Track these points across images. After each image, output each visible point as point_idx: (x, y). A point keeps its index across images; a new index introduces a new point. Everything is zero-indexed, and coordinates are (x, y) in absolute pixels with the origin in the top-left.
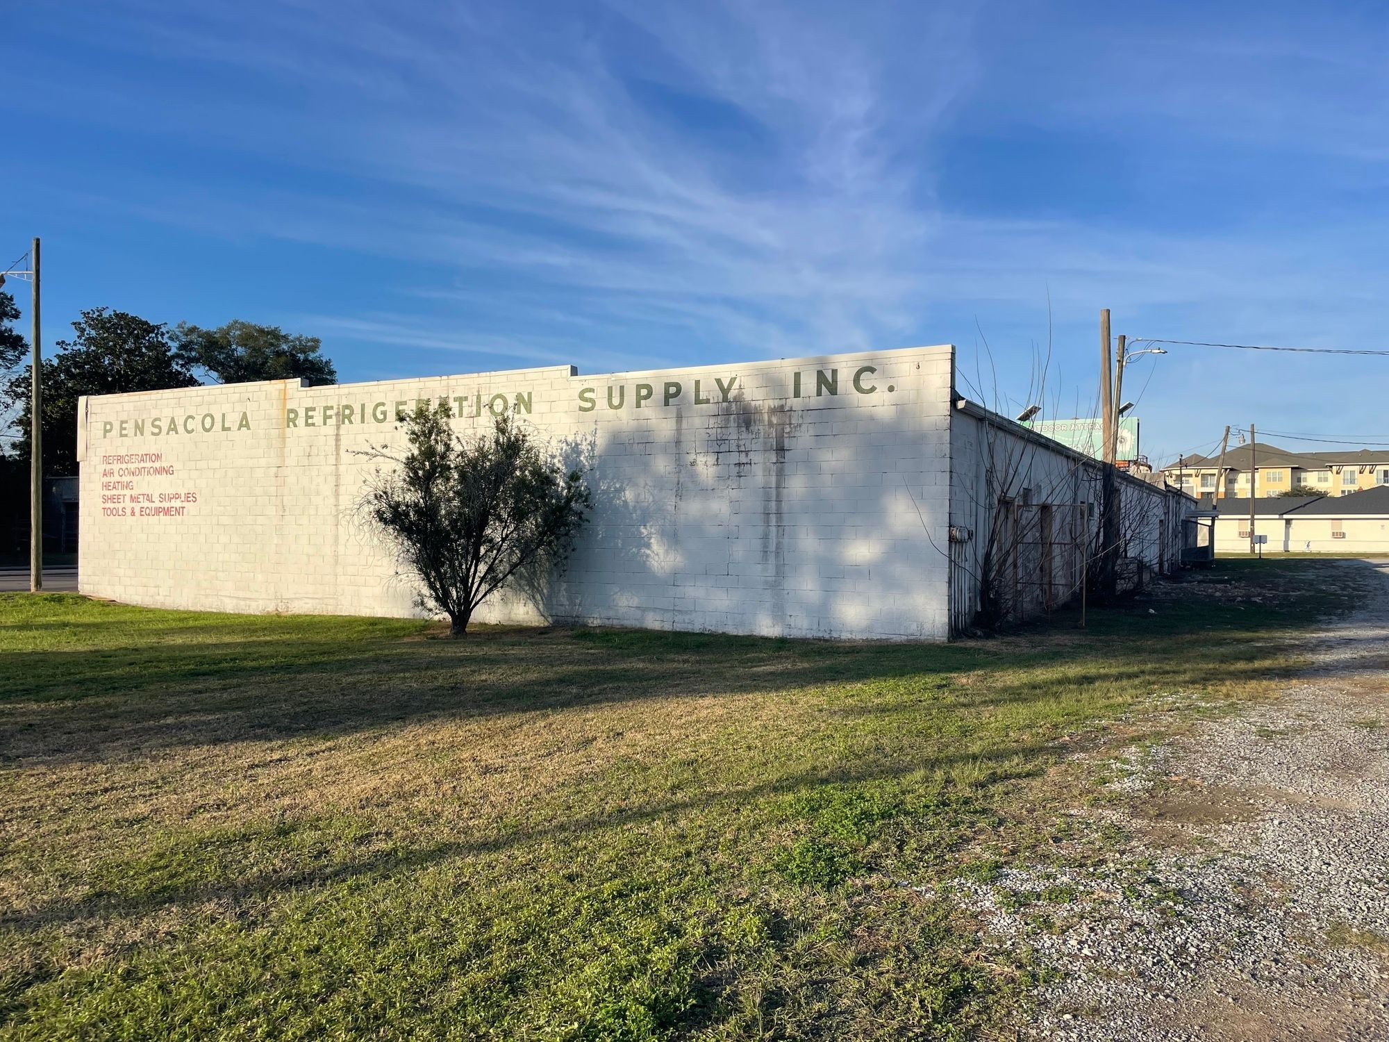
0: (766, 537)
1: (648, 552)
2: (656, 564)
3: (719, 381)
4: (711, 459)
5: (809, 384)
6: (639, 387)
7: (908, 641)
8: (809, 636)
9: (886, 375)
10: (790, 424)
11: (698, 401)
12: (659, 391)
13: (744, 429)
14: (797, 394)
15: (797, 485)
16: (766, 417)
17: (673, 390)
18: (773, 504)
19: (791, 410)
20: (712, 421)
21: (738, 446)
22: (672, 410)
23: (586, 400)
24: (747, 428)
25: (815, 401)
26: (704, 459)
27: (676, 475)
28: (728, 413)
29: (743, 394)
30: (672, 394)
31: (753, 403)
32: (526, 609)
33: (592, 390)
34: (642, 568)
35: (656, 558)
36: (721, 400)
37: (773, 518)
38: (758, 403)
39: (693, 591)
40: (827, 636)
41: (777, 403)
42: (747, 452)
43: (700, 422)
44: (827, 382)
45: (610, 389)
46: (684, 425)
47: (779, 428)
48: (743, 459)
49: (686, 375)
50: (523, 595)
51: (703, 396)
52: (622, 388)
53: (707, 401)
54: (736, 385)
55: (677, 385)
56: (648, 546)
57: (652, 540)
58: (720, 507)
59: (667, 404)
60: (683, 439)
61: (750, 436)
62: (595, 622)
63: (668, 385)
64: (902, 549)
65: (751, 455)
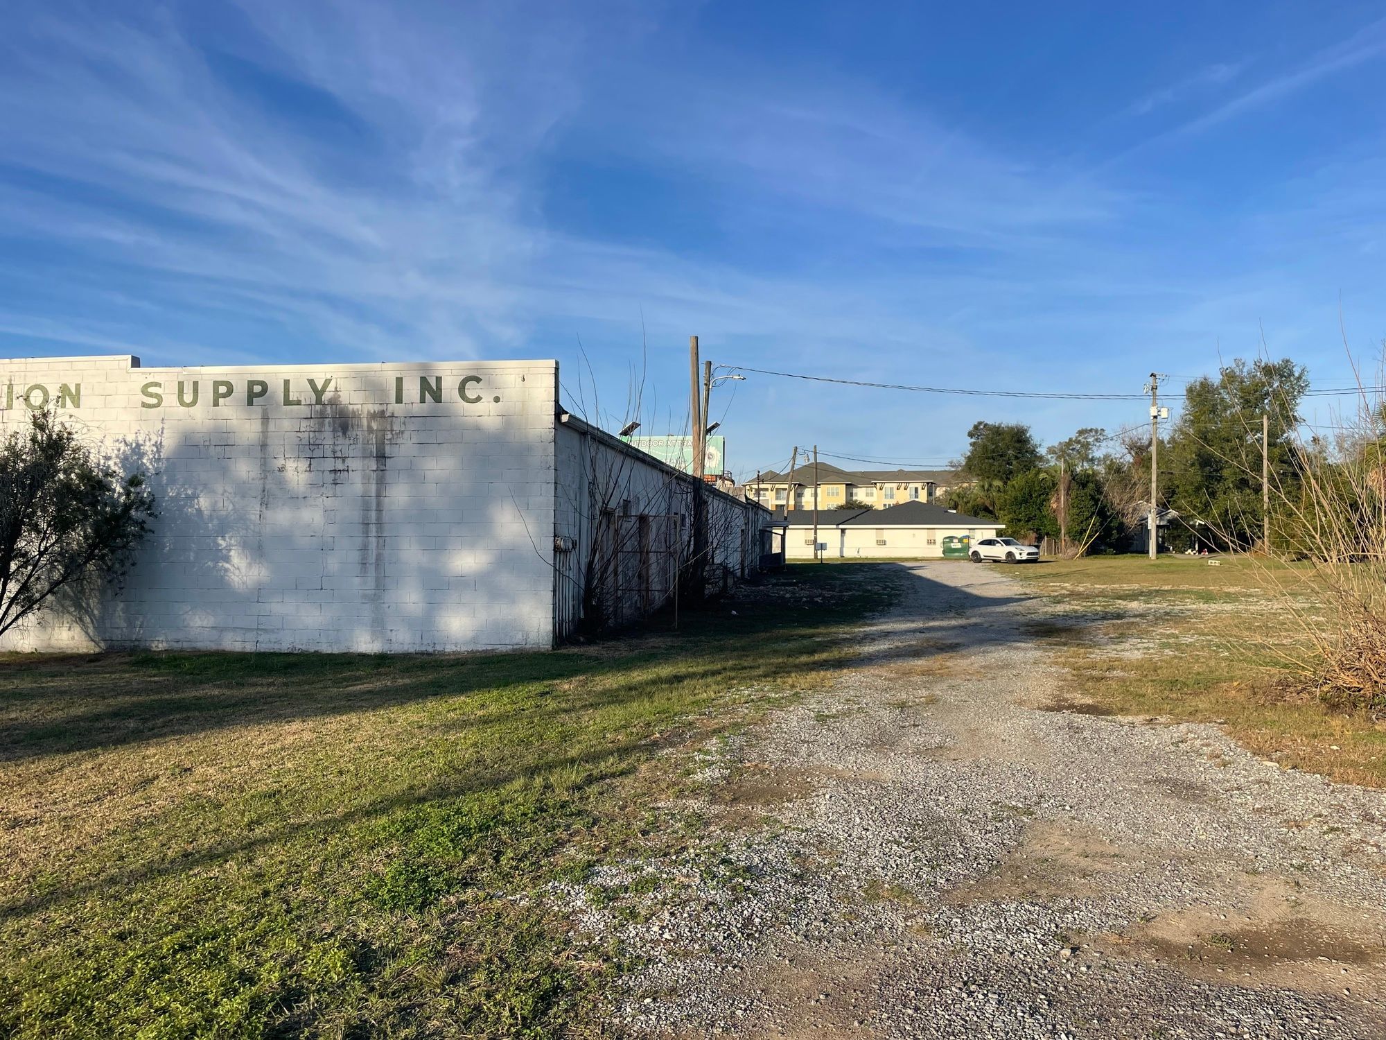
0: (364, 548)
1: (227, 565)
2: (236, 579)
3: (311, 382)
4: (303, 465)
5: (412, 390)
6: (217, 384)
7: (514, 650)
8: (412, 650)
9: (491, 385)
10: (392, 431)
11: (287, 402)
12: (241, 389)
13: (340, 434)
14: (399, 400)
15: (399, 495)
16: (365, 422)
17: (257, 389)
18: (373, 514)
19: (393, 416)
20: (304, 424)
21: (334, 452)
22: (257, 411)
23: (151, 395)
24: (344, 433)
25: (418, 408)
26: (295, 465)
27: (262, 481)
28: (322, 417)
29: (339, 396)
30: (257, 393)
31: (351, 407)
32: (71, 633)
33: (158, 385)
34: (221, 583)
35: (237, 572)
36: (314, 402)
37: (373, 528)
38: (356, 407)
39: (279, 608)
40: (430, 650)
41: (377, 408)
42: (344, 459)
43: (288, 425)
44: (432, 390)
45: (181, 385)
46: (271, 427)
47: (380, 434)
48: (340, 466)
49: (274, 373)
50: (67, 617)
51: (292, 397)
52: (196, 384)
53: (299, 403)
54: (331, 387)
55: (264, 385)
56: (227, 559)
57: (232, 553)
58: (312, 516)
59: (250, 403)
60: (269, 441)
61: (347, 442)
62: (160, 645)
63: (251, 384)
64: (509, 559)
65: (349, 462)
